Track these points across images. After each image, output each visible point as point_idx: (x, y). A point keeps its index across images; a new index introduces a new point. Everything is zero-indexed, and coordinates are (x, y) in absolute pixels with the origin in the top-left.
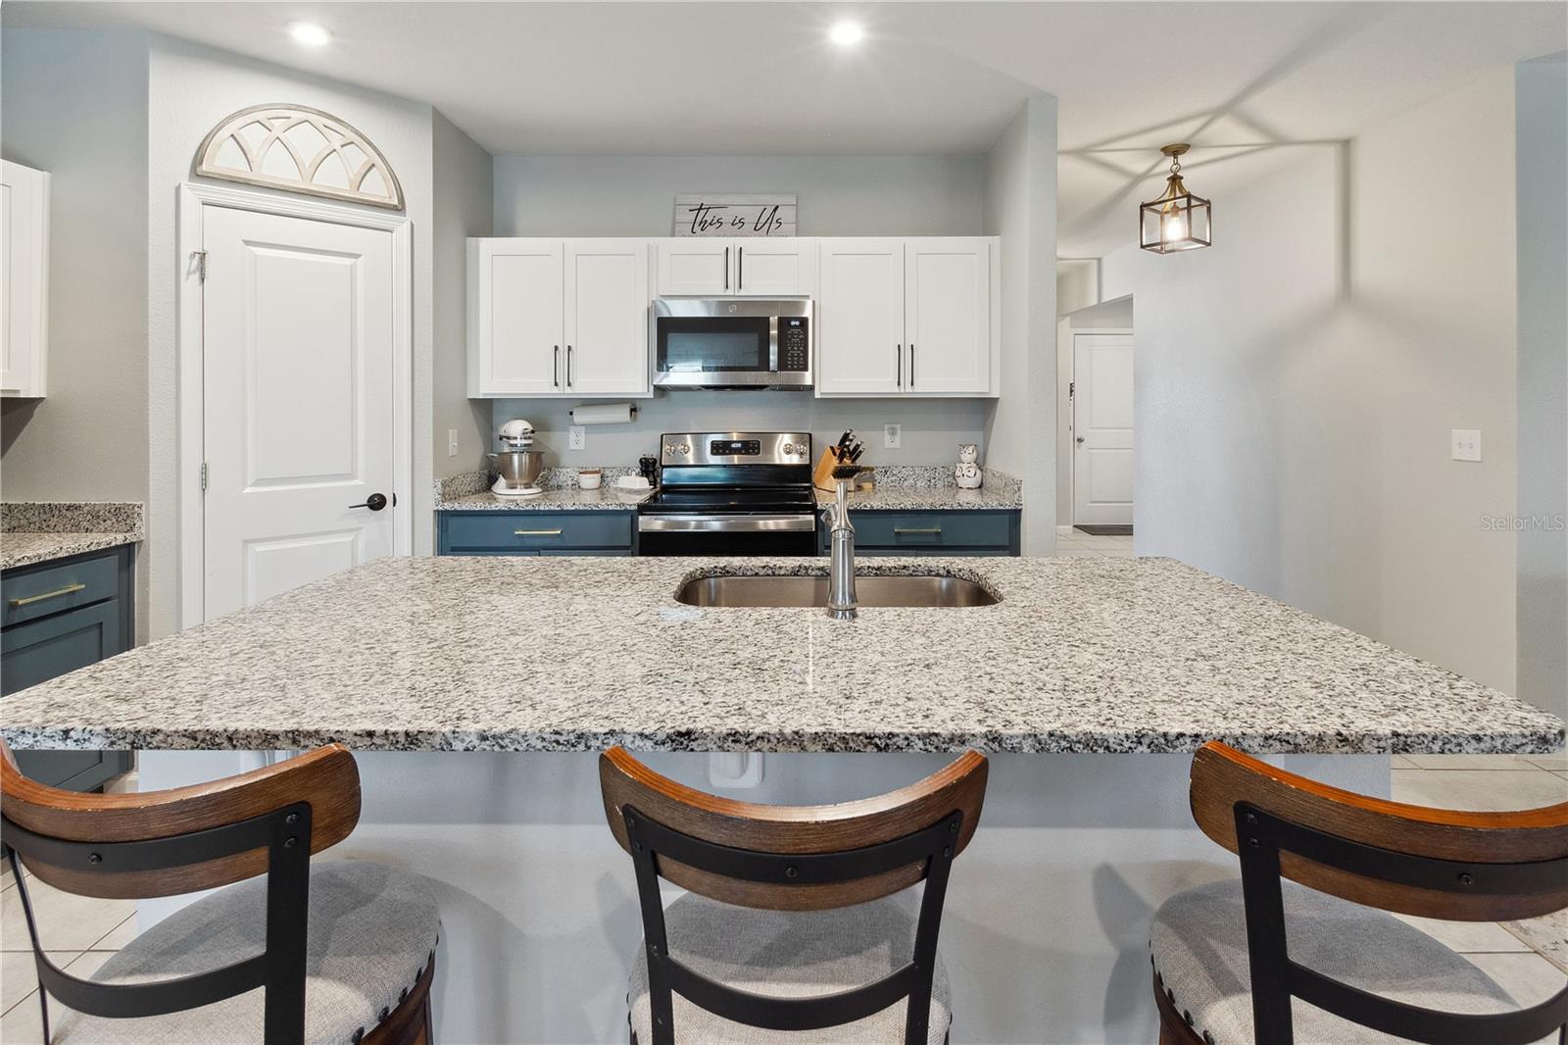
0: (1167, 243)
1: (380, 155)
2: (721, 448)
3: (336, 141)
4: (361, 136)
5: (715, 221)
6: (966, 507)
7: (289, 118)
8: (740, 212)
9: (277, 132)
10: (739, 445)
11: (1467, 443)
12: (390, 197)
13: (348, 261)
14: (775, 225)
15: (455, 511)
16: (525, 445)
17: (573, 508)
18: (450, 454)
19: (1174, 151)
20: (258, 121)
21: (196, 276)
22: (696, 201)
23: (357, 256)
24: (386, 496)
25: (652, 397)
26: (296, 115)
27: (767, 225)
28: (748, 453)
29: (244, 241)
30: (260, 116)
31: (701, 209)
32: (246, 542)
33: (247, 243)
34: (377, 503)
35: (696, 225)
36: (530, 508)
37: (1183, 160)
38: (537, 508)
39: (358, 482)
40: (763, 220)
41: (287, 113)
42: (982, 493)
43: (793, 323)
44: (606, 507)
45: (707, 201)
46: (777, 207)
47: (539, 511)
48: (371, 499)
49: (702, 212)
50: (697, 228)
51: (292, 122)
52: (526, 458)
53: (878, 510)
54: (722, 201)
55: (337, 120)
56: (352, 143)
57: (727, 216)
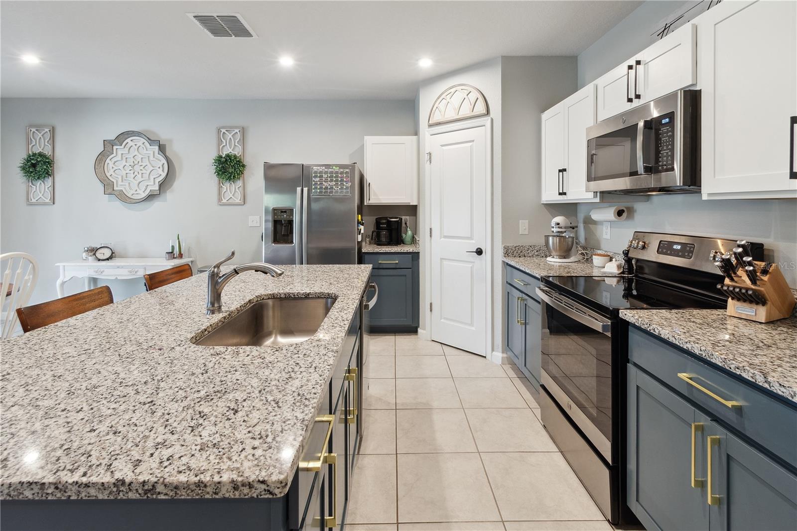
1: (480, 92)
2: (665, 248)
3: (465, 94)
4: (473, 87)
9: (448, 100)
10: (680, 247)
12: (483, 110)
13: (471, 144)
16: (558, 232)
18: (520, 233)
20: (443, 98)
21: (429, 162)
22: (663, 25)
23: (473, 141)
24: (482, 249)
25: (598, 201)
26: (453, 90)
29: (441, 145)
30: (444, 96)
31: (665, 30)
32: (442, 259)
34: (479, 252)
39: (473, 242)
43: (664, 122)
45: (670, 19)
48: (477, 249)
49: (666, 32)
51: (452, 93)
56: (470, 92)
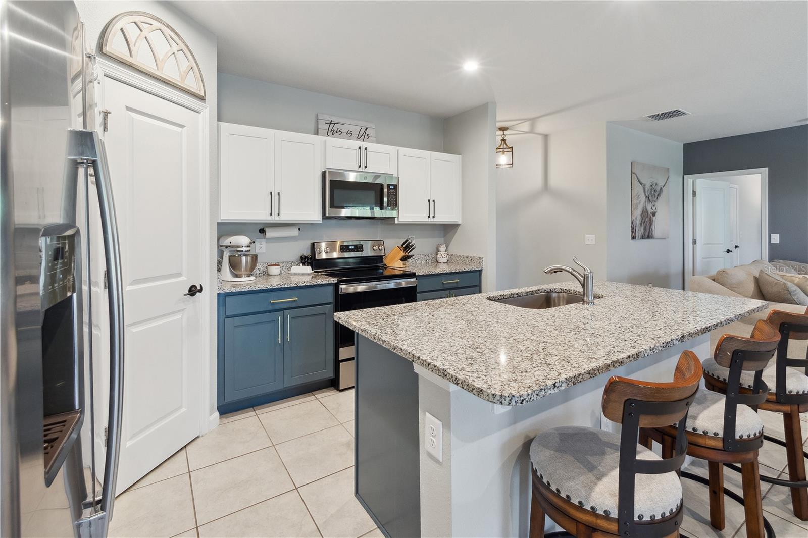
0: (500, 165)
1: (196, 62)
2: (345, 249)
3: (175, 48)
4: (188, 47)
5: (338, 131)
6: (466, 270)
7: (151, 25)
8: (351, 128)
9: (145, 33)
10: (353, 247)
11: (590, 239)
12: (200, 91)
13: (178, 129)
14: (366, 137)
15: (232, 292)
17: (304, 285)
19: (503, 129)
20: (135, 23)
22: (329, 119)
25: (322, 222)
26: (156, 24)
27: (363, 137)
28: (357, 251)
29: (126, 107)
30: (138, 19)
31: (331, 123)
33: (128, 108)
35: (329, 131)
36: (279, 286)
37: (506, 132)
38: (283, 286)
39: (183, 278)
40: (361, 134)
41: (151, 21)
42: (448, 265)
43: (391, 187)
44: (321, 283)
45: (334, 119)
46: (367, 128)
47: (284, 288)
48: (190, 290)
49: (332, 125)
50: (330, 133)
51: (153, 28)
52: (249, 258)
53: (437, 274)
54: (341, 121)
55: (176, 33)
56: (182, 50)
57: (344, 129)
